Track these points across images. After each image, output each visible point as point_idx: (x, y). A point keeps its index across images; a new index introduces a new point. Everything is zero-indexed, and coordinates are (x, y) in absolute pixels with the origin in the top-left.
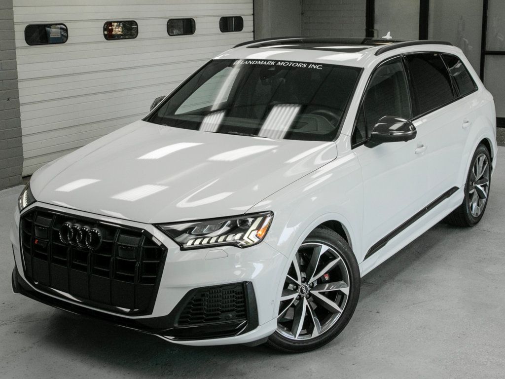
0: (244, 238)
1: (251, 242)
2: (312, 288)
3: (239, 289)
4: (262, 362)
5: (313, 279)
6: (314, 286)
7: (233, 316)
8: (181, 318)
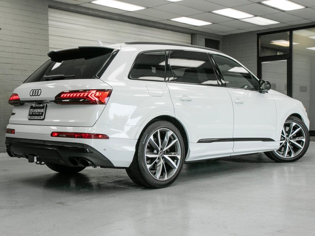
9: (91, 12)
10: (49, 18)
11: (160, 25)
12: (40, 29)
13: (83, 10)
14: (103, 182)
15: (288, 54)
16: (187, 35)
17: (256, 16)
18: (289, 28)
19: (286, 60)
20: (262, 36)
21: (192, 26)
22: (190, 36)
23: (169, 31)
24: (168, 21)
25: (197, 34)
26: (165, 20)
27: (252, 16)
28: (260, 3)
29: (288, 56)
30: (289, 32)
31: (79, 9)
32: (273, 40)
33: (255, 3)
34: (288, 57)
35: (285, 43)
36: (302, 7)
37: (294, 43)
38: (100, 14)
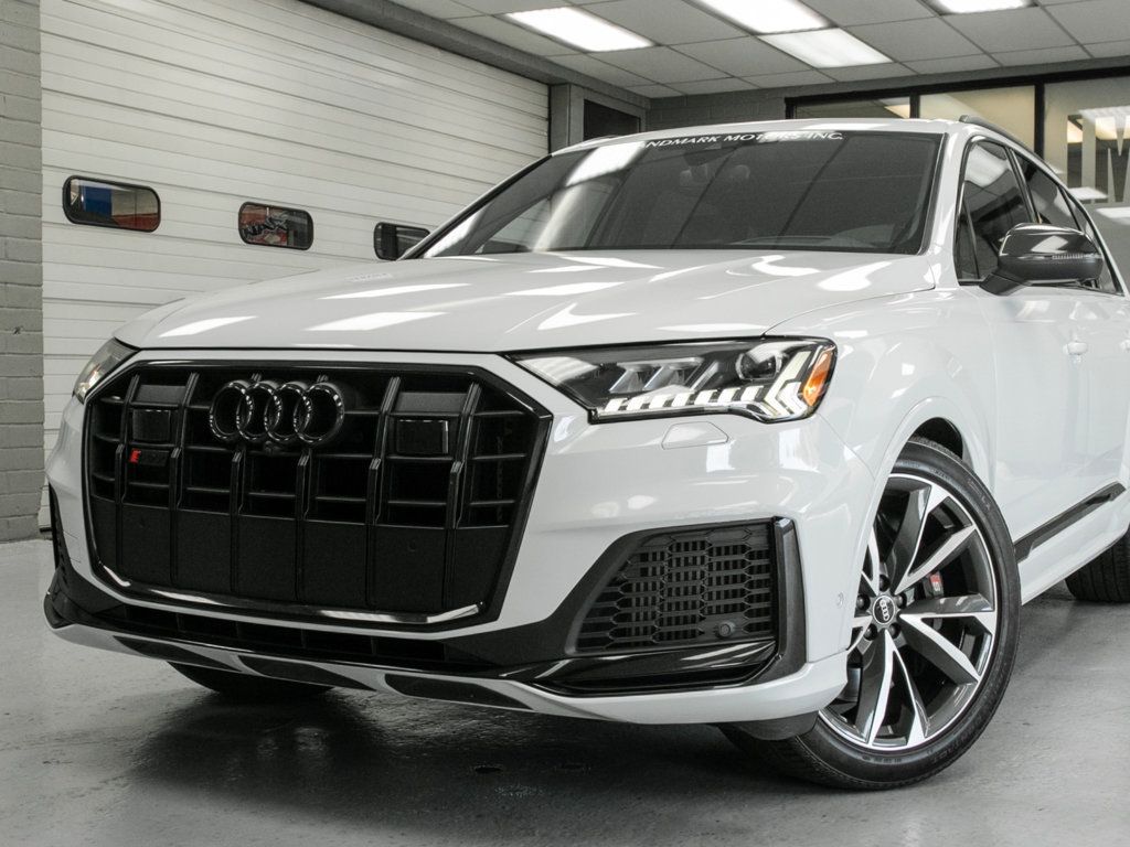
0: (766, 399)
1: (784, 414)
2: (903, 607)
3: (757, 542)
4: (783, 808)
5: (907, 581)
6: (908, 604)
7: (737, 628)
8: (585, 628)
16: (536, 86)
17: (832, 25)
18: (908, 84)
22: (544, 90)
24: (495, 21)
25: (570, 84)
26: (484, 15)
27: (818, 24)
36: (1017, 4)
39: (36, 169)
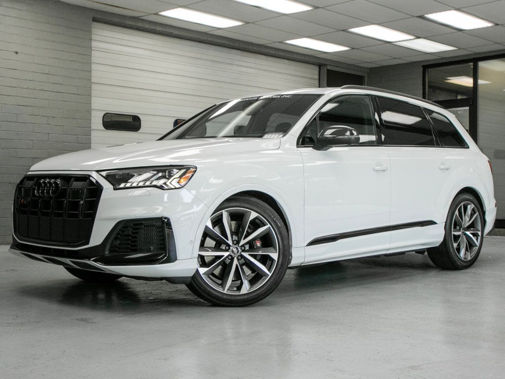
0: (167, 183)
1: (172, 187)
2: (243, 250)
3: (158, 224)
5: (244, 241)
7: (154, 248)
8: (111, 247)
9: (159, 29)
10: (93, 37)
11: (268, 51)
12: (79, 54)
13: (147, 26)
14: (157, 291)
15: (471, 98)
16: (313, 67)
17: (418, 38)
18: (472, 57)
19: (468, 108)
20: (430, 70)
21: (319, 53)
22: (317, 68)
23: (282, 60)
24: (280, 44)
25: (327, 65)
26: (276, 42)
27: (412, 37)
28: (422, 17)
29: (471, 100)
30: (472, 64)
31: (140, 24)
32: (450, 77)
33: (414, 17)
34: (471, 103)
35: (466, 81)
36: (489, 25)
37: (480, 82)
38: (174, 32)
39: (89, 111)
